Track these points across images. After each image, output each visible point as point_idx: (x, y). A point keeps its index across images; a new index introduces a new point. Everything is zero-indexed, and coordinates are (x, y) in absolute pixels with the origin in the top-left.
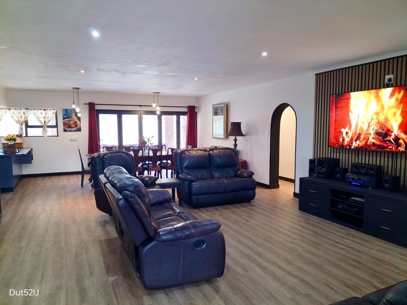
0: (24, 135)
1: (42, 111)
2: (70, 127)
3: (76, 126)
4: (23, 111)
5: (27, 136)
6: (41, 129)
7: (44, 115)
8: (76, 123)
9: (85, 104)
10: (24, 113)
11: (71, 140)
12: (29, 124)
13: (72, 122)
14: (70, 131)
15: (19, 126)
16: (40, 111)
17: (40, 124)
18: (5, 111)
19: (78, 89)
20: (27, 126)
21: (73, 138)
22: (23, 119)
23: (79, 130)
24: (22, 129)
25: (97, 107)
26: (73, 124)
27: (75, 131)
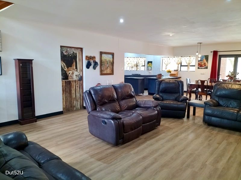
0: (179, 70)
1: (189, 57)
2: (201, 66)
3: (205, 65)
4: (180, 58)
5: (180, 71)
6: (187, 67)
7: (189, 60)
8: (205, 63)
9: (211, 52)
10: (180, 59)
11: (201, 74)
12: (182, 65)
13: (203, 63)
14: (201, 68)
15: (178, 65)
16: (187, 57)
17: (187, 65)
18: (172, 58)
19: (200, 43)
20: (181, 66)
21: (202, 73)
22: (179, 62)
23: (207, 68)
24: (178, 67)
25: (219, 54)
26: (203, 64)
27: (204, 68)
